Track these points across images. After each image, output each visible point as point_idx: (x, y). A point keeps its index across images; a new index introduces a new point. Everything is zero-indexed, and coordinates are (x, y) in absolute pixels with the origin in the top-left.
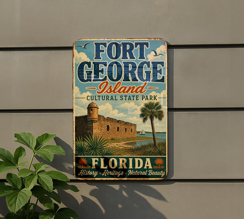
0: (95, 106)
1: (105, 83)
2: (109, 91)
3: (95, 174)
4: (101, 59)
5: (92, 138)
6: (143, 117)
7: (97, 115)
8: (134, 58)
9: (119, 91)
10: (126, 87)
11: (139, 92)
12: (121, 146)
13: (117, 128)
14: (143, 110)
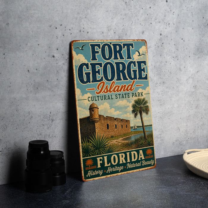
0: (96, 106)
1: (102, 84)
2: (106, 91)
3: (101, 173)
4: (96, 60)
5: (95, 138)
6: (134, 113)
7: (98, 116)
8: (123, 59)
9: (114, 90)
10: (119, 86)
11: (129, 90)
12: (119, 143)
13: (115, 126)
14: (134, 106)
